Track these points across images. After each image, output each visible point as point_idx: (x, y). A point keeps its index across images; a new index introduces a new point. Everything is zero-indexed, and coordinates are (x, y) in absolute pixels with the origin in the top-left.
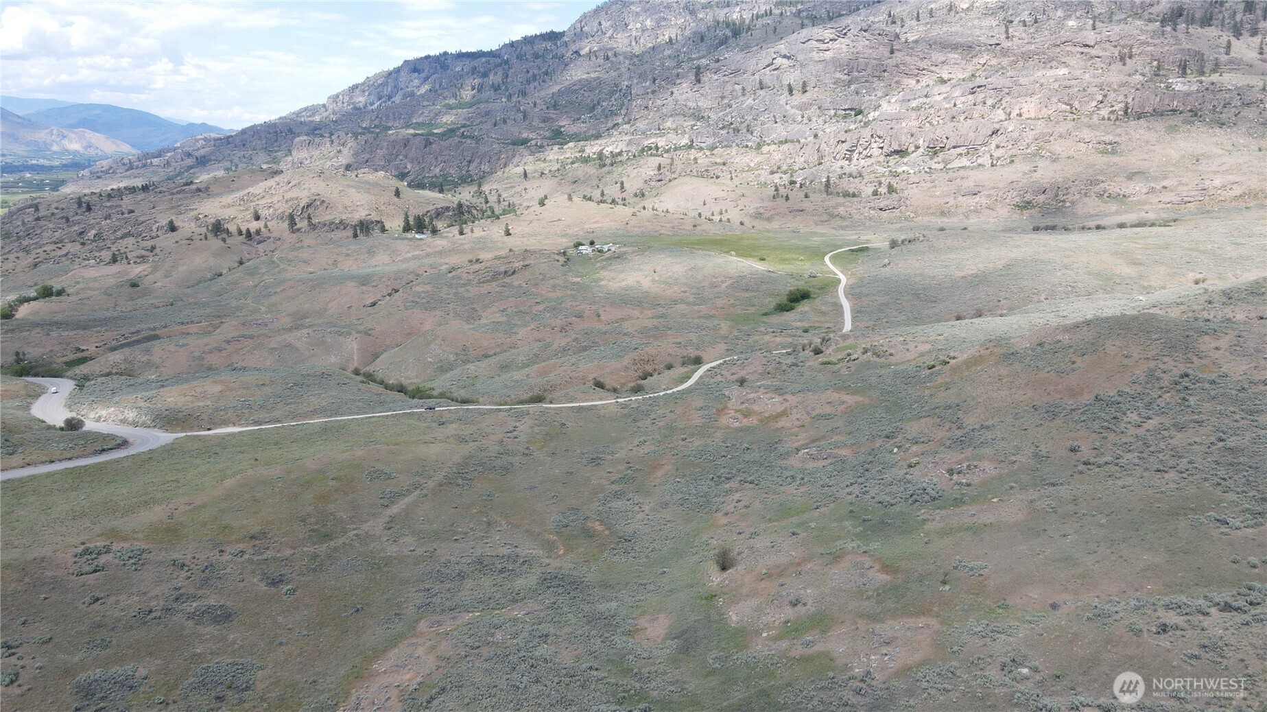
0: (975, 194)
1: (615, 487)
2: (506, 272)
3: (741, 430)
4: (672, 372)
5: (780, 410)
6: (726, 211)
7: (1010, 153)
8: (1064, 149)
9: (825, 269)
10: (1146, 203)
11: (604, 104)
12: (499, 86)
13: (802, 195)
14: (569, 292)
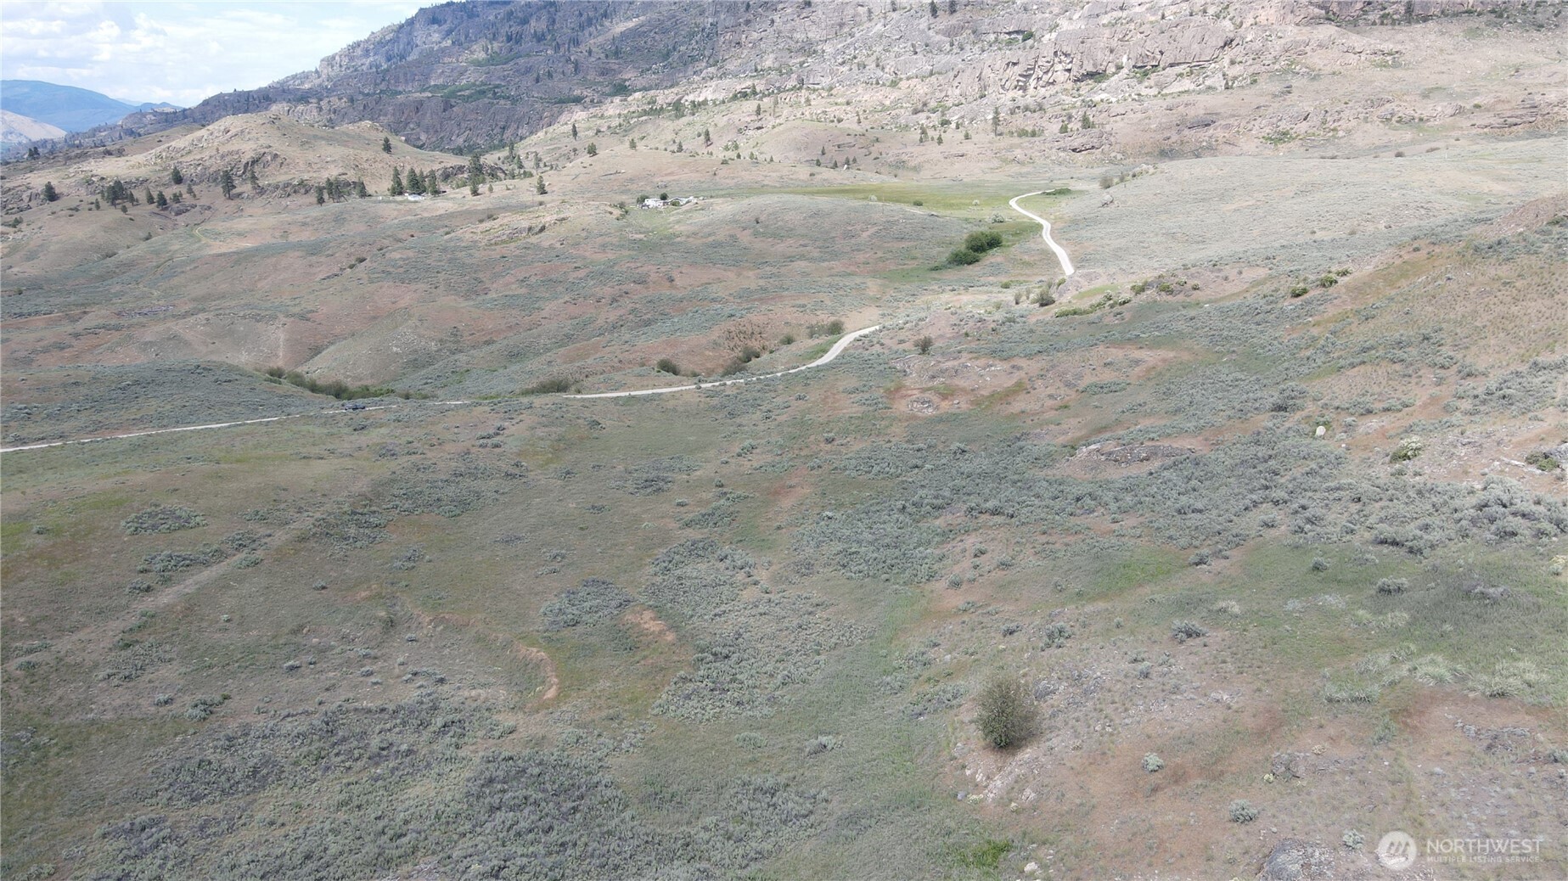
0: (1206, 125)
1: (693, 534)
2: (530, 229)
3: (940, 420)
4: (793, 347)
5: (1009, 382)
6: (855, 161)
7: (1251, 70)
8: (1326, 62)
9: (1014, 214)
10: (1454, 128)
11: (682, 48)
12: (543, 35)
13: (960, 135)
14: (627, 253)
